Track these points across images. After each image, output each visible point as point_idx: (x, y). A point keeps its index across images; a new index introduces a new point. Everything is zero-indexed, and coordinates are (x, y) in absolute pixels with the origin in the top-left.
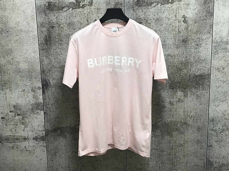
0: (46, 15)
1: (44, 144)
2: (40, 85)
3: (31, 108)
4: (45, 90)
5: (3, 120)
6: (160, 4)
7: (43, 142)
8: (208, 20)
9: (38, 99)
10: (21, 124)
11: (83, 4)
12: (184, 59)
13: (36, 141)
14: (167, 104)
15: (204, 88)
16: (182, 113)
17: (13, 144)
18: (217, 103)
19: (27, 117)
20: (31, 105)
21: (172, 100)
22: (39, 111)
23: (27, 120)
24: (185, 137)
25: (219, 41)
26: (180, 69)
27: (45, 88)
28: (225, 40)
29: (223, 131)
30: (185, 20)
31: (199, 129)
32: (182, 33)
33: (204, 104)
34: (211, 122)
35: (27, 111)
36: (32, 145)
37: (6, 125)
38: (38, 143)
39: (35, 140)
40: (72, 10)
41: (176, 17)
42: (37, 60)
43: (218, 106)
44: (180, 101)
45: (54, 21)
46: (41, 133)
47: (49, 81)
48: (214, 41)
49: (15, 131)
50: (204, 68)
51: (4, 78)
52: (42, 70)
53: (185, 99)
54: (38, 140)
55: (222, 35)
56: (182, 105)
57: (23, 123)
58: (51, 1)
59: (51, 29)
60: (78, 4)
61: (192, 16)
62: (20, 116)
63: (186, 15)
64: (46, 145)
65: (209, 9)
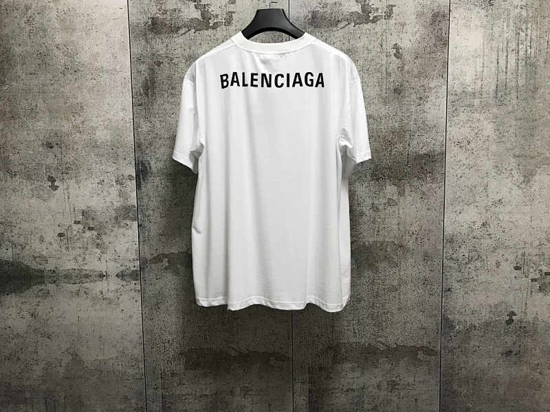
0: (147, 42)
1: (137, 286)
2: (133, 171)
3: (114, 215)
4: (142, 181)
5: (62, 238)
6: (353, 24)
7: (134, 282)
8: (439, 54)
9: (127, 199)
10: (95, 247)
11: (215, 21)
12: (397, 124)
13: (123, 279)
14: (368, 208)
15: (434, 180)
16: (395, 227)
17: (75, 285)
18: (458, 208)
19: (106, 234)
20: (116, 210)
21: (376, 202)
22: (128, 222)
23: (105, 239)
24: (402, 273)
25: (459, 91)
26: (391, 143)
27: (141, 177)
28: (470, 89)
29: (470, 260)
30: (399, 53)
31: (427, 257)
32: (393, 75)
33: (435, 210)
34: (449, 244)
35: (106, 222)
36: (113, 289)
37: (67, 248)
38: (124, 283)
39: (121, 278)
40: (194, 33)
41: (382, 46)
42: (128, 125)
43: (460, 213)
44: (391, 202)
45: (161, 52)
46: (131, 265)
47: (149, 164)
48: (451, 92)
49: (83, 260)
50: (433, 141)
51: (66, 159)
52: (137, 143)
53: (401, 201)
54: (126, 278)
55: (466, 80)
56: (394, 211)
57: (98, 245)
58: (159, 15)
59: (156, 67)
60: (205, 22)
61: (409, 46)
62: (93, 232)
63: (400, 44)
64: (140, 289)
65: (440, 32)
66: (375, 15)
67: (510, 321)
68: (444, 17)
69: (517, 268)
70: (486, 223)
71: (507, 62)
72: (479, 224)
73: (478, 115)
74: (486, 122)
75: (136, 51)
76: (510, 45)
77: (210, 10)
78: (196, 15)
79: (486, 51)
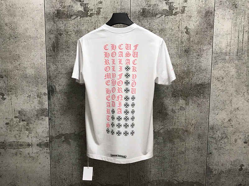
0: (54, 23)
1: (48, 150)
2: (46, 91)
3: (36, 113)
4: (51, 96)
5: (8, 125)
6: (164, 16)
7: (47, 148)
8: (209, 32)
9: (43, 105)
10: (25, 130)
11: (91, 12)
12: (186, 68)
14: (170, 111)
15: (204, 97)
16: (183, 121)
17: (15, 150)
18: (217, 112)
19: (31, 123)
20: (37, 111)
21: (174, 108)
22: (44, 117)
23: (31, 126)
24: (186, 145)
25: (218, 52)
26: (183, 78)
27: (51, 94)
28: (224, 51)
29: (222, 138)
30: (188, 31)
31: (199, 136)
32: (184, 43)
33: (205, 113)
34: (211, 130)
35: (32, 117)
36: (35, 151)
37: (11, 131)
38: (41, 149)
39: (39, 146)
40: (80, 18)
41: (179, 27)
42: (44, 67)
43: (217, 114)
44: (182, 108)
45: (62, 28)
46: (45, 139)
47: (55, 87)
48: (214, 52)
49: (19, 137)
50: (204, 78)
51: (10, 84)
52: (49, 76)
53: (187, 107)
54: (42, 146)
55: (222, 46)
56: (183, 113)
57: (27, 129)
58: (61, 9)
59: (59, 36)
60: (86, 13)
61: (193, 27)
62: (25, 122)
63: (188, 26)
64: (49, 152)
65: (209, 21)
66: (176, 11)
67: (241, 169)
68: (212, 13)
69: (245, 143)
70: (231, 119)
71: (243, 37)
72: (227, 120)
73: (228, 64)
74: (231, 68)
75: (49, 27)
76: (245, 29)
77: (88, 7)
78: (81, 9)
79: (233, 31)
